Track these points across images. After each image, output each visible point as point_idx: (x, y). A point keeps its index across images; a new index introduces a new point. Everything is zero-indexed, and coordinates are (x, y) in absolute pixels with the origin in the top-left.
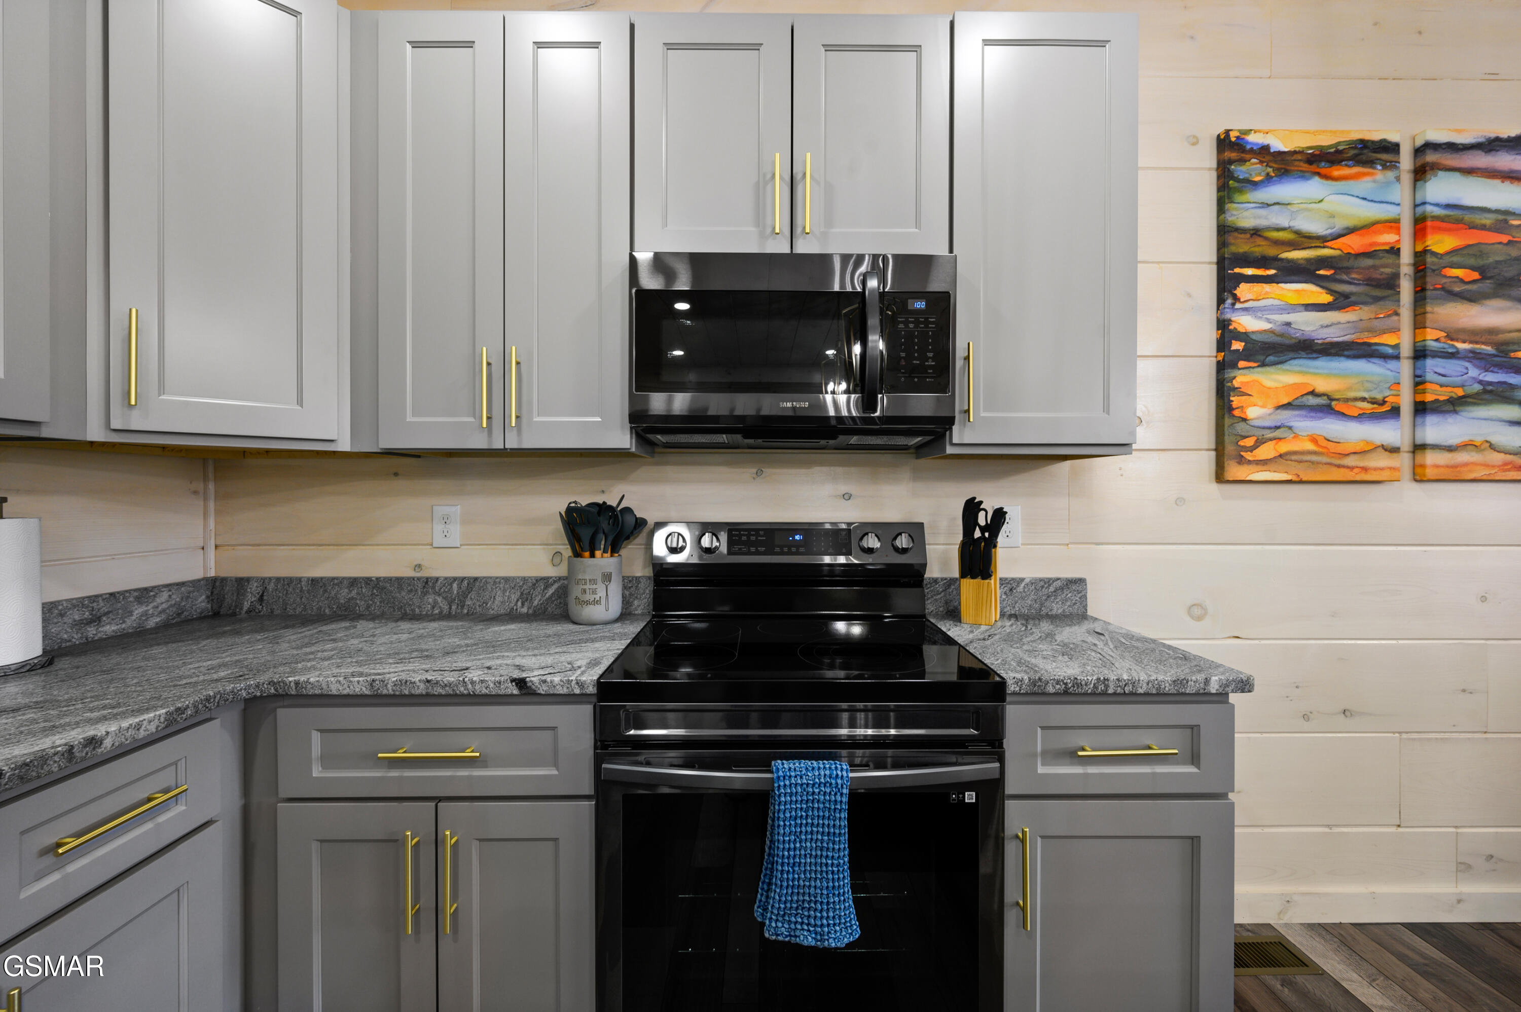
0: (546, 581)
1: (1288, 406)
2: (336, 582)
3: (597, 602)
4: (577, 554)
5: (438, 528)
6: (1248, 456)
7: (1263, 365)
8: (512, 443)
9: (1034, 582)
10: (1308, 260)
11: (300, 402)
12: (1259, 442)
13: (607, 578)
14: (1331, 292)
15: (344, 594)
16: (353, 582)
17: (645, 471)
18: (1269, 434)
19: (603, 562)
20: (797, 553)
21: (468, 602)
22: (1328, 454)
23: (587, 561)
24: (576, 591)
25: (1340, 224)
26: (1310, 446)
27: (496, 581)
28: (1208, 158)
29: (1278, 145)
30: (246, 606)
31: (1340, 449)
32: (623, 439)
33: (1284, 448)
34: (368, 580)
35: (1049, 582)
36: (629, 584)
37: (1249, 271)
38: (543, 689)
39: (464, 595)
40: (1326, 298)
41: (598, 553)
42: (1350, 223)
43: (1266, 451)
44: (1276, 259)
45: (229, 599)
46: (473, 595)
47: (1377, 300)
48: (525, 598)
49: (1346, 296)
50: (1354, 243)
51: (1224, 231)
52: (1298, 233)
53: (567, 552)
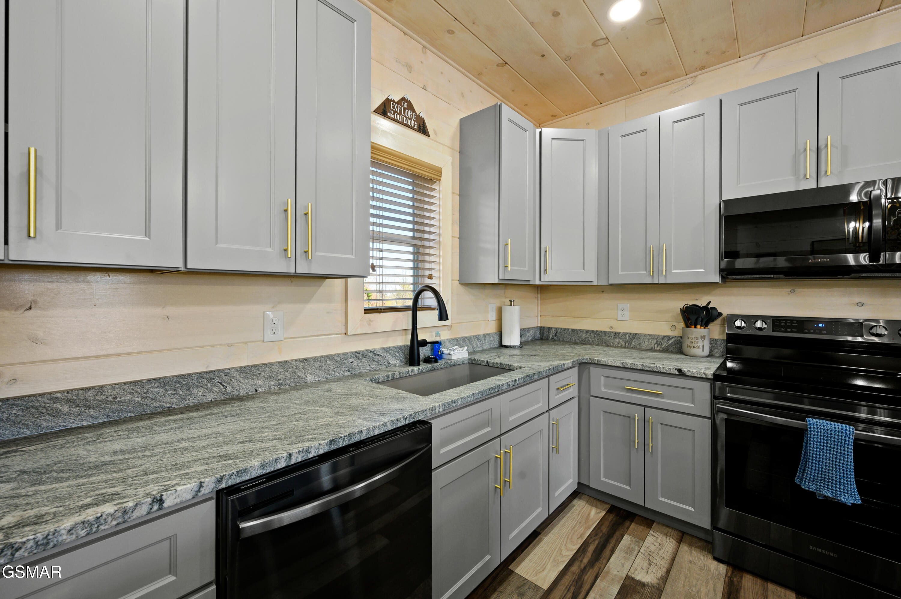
0: (669, 338)
2: (581, 331)
3: (699, 347)
4: (687, 326)
5: (620, 312)
8: (662, 281)
11: (584, 269)
13: (703, 337)
15: (584, 336)
16: (588, 331)
17: (719, 291)
19: (700, 330)
20: (820, 333)
21: (633, 343)
23: (693, 329)
24: (687, 342)
27: (645, 336)
30: (551, 337)
32: (717, 279)
34: (593, 331)
36: (713, 342)
38: (689, 374)
39: (631, 340)
41: (699, 326)
45: (546, 334)
46: (635, 340)
48: (658, 343)
53: (682, 324)
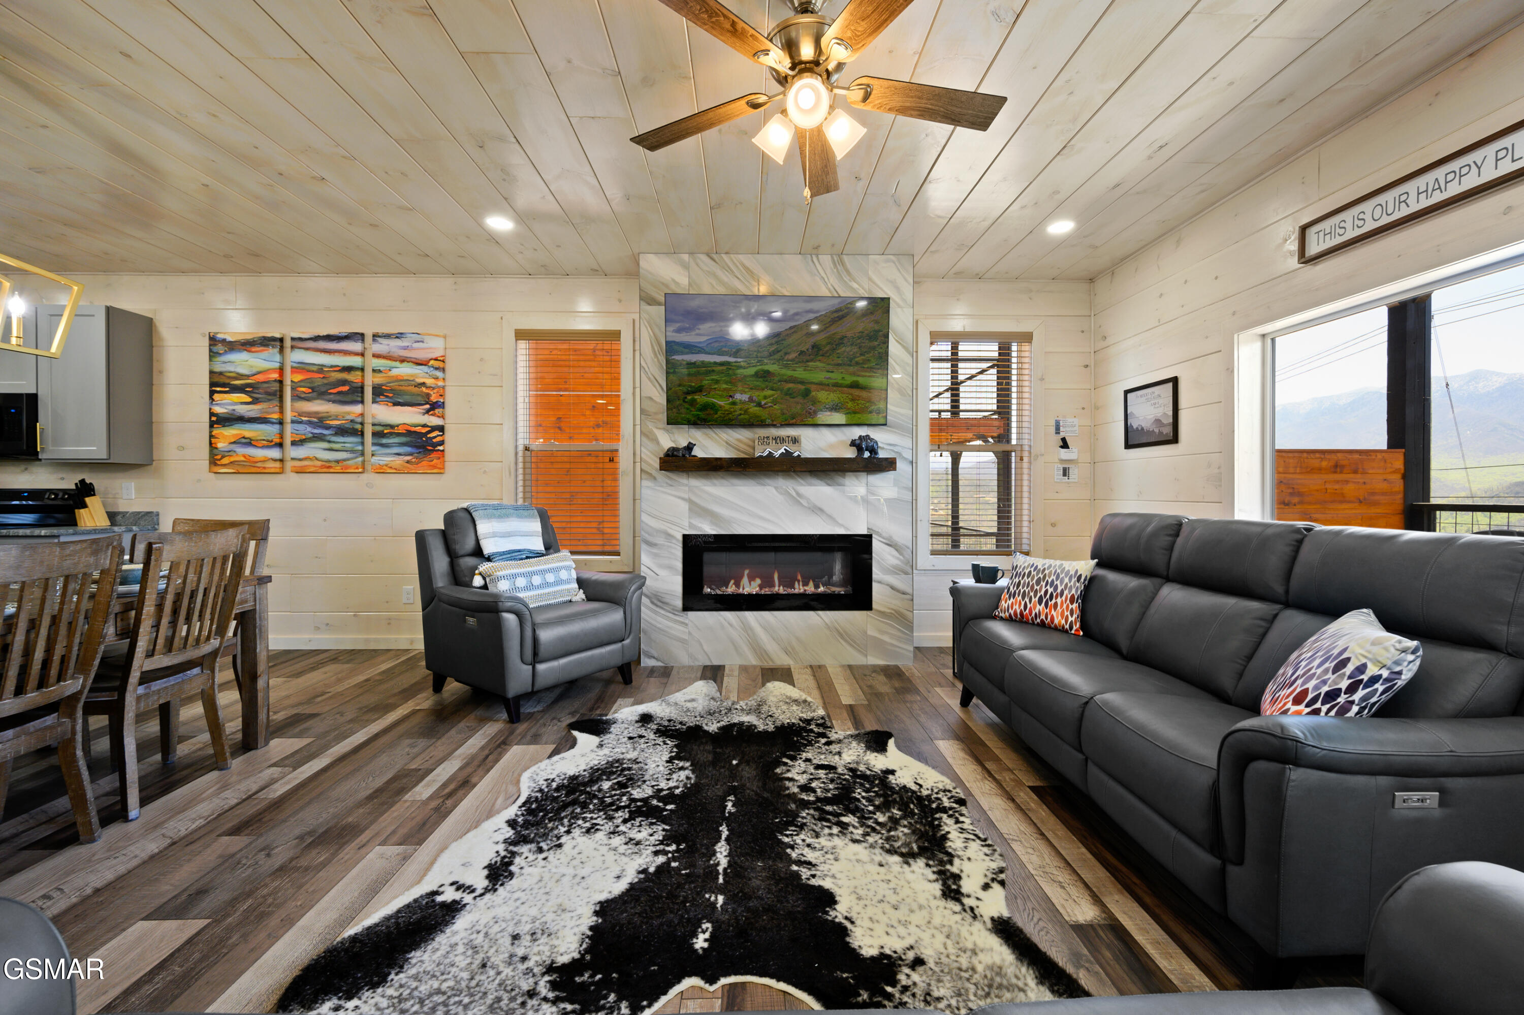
1: (234, 443)
6: (218, 463)
7: (224, 426)
9: (133, 513)
10: (242, 385)
12: (223, 457)
14: (251, 397)
18: (227, 454)
22: (250, 461)
25: (254, 370)
26: (243, 459)
28: (206, 342)
29: (229, 338)
31: (254, 460)
33: (232, 459)
35: (139, 513)
37: (218, 389)
40: (249, 400)
42: (259, 370)
43: (225, 461)
44: (229, 384)
47: (270, 400)
49: (257, 399)
50: (260, 378)
51: (212, 373)
52: (238, 374)
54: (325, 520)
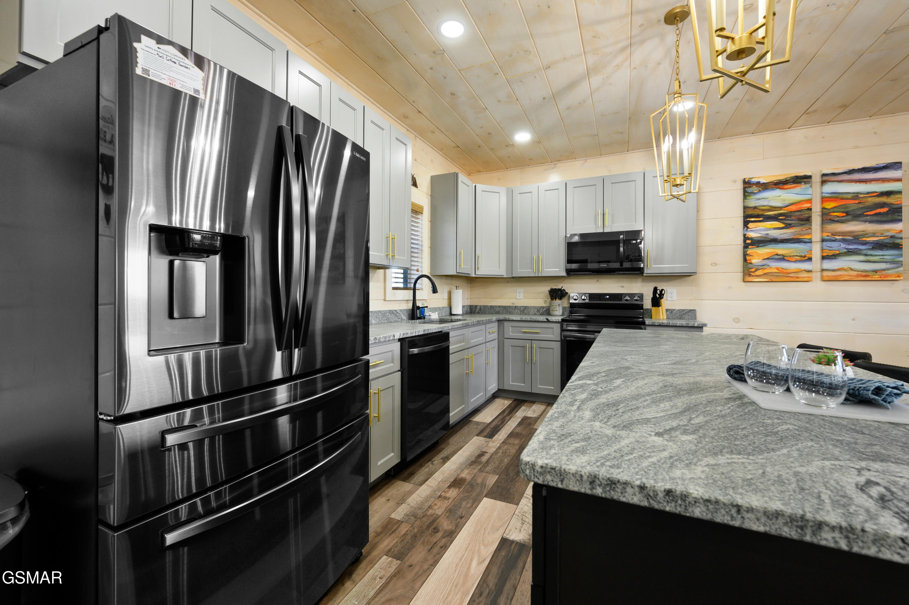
0: (543, 307)
1: (768, 259)
2: (496, 307)
3: (557, 311)
4: (552, 299)
5: (518, 294)
6: (753, 274)
7: (758, 247)
8: (539, 275)
9: (679, 310)
10: (775, 215)
11: (499, 268)
12: (757, 270)
13: (559, 305)
14: (784, 223)
15: (497, 309)
16: (499, 307)
17: (568, 281)
18: (760, 267)
19: (558, 302)
20: (607, 301)
21: (525, 312)
22: (783, 273)
23: (554, 301)
24: (552, 308)
25: (787, 203)
26: (776, 271)
27: (531, 307)
28: (740, 186)
29: (763, 181)
30: (477, 311)
31: (788, 271)
32: (564, 274)
33: (766, 271)
34: (503, 306)
35: (684, 310)
36: (564, 308)
37: (753, 219)
38: (551, 320)
39: (524, 310)
40: (783, 225)
41: (557, 299)
42: (792, 202)
43: (759, 273)
44: (763, 215)
45: (474, 309)
46: (526, 310)
47: (802, 225)
48: (538, 311)
49: (790, 224)
50: (793, 208)
51: (745, 208)
52: (771, 207)
53: (550, 299)
54: (854, 320)
